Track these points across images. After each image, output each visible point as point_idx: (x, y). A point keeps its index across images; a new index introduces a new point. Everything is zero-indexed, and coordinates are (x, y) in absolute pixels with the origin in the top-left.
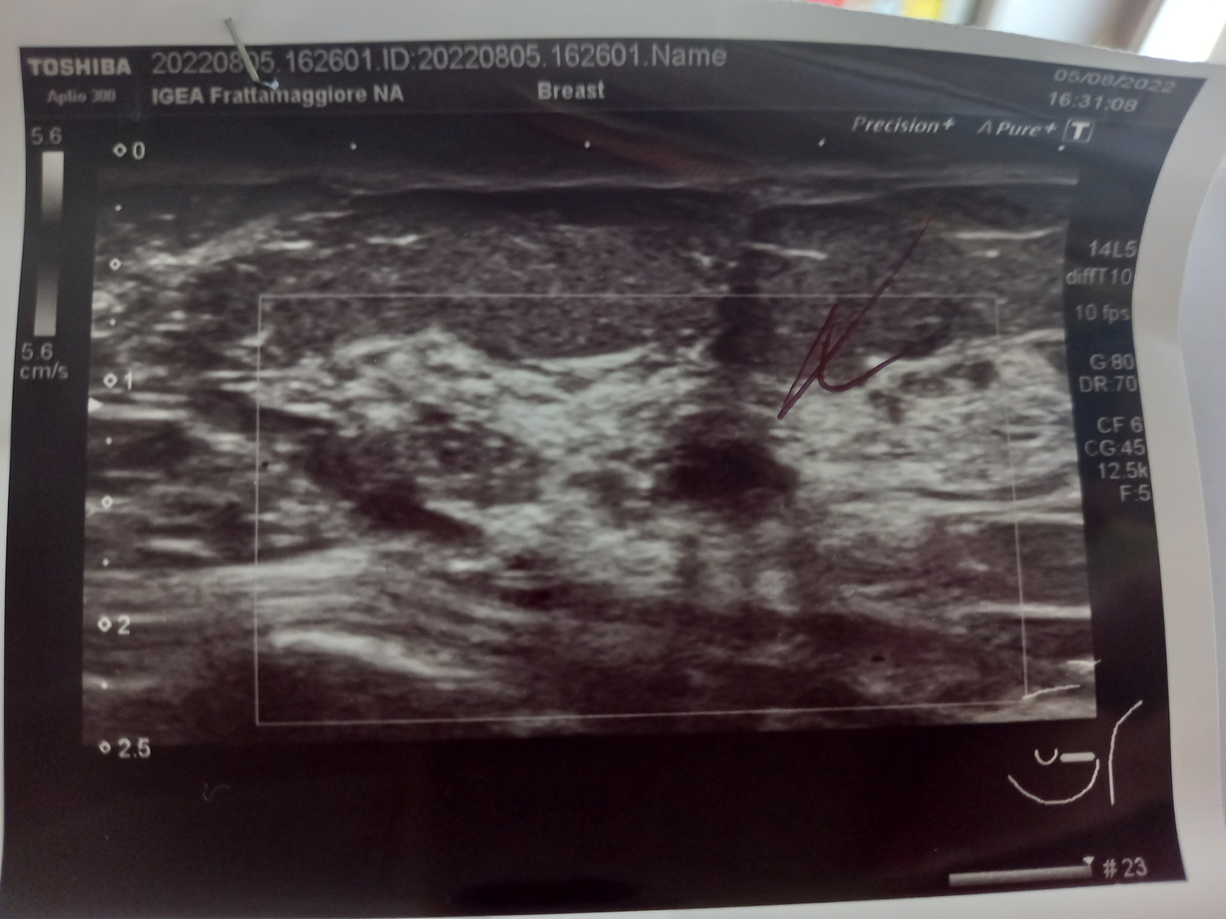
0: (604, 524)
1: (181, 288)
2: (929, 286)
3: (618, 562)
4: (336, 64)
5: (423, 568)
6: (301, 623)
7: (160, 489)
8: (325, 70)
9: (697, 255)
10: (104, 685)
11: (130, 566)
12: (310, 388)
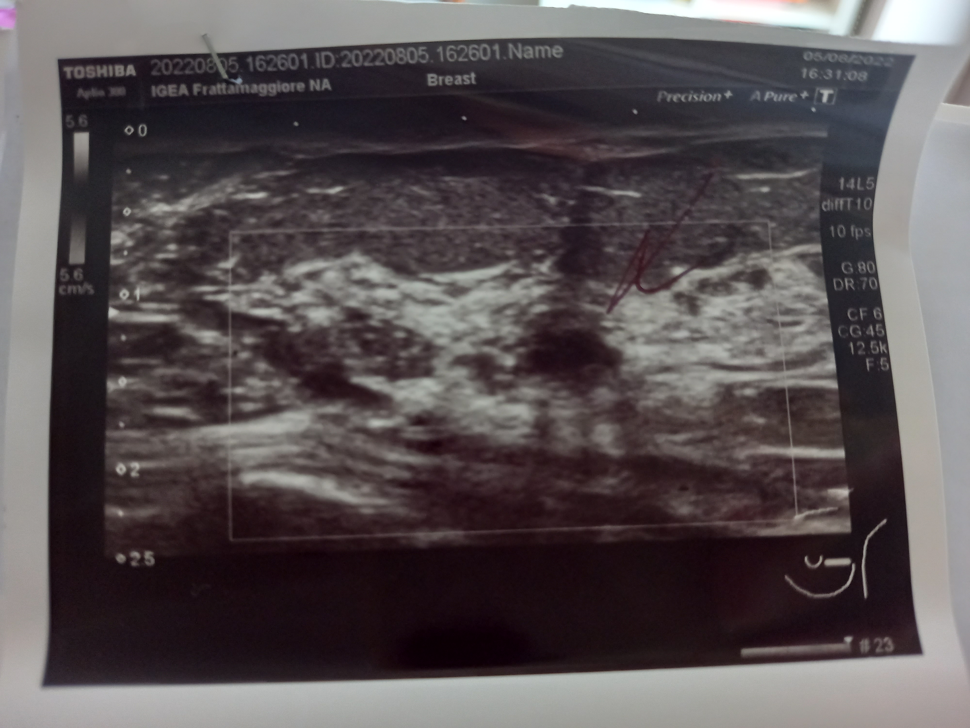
0: (480, 392)
1: (175, 227)
2: (717, 214)
3: (491, 420)
4: (283, 65)
5: (350, 425)
6: (263, 466)
7: (161, 371)
8: (275, 69)
9: (545, 196)
10: (121, 513)
11: (139, 427)
12: (267, 297)
